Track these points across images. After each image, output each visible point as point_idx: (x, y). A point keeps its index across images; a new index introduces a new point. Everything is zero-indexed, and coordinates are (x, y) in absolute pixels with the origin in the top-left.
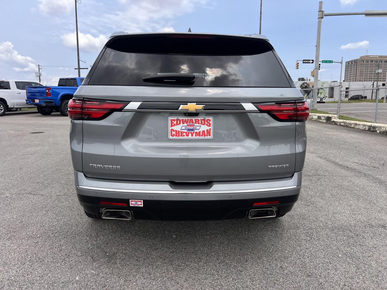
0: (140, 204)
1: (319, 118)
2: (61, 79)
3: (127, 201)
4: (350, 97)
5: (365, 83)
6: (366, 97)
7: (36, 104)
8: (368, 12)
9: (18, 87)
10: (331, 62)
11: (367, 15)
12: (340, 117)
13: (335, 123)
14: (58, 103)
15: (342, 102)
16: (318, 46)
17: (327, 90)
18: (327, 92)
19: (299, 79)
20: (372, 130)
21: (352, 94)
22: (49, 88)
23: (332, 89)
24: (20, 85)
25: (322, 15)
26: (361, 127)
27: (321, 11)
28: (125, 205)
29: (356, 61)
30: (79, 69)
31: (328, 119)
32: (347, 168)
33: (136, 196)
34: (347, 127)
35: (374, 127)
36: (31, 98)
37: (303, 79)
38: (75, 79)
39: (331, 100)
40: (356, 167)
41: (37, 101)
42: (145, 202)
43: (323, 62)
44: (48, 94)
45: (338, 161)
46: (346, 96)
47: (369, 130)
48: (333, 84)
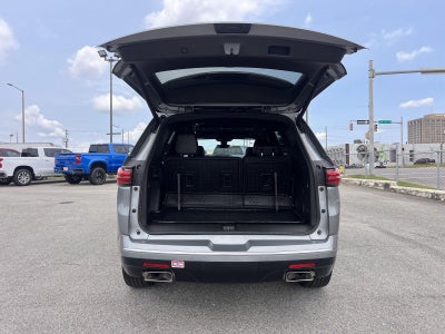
0: (182, 265)
1: (376, 184)
2: (92, 146)
3: (169, 263)
4: (415, 161)
5: (432, 145)
6: (434, 161)
7: (65, 173)
8: (424, 69)
9: (47, 155)
10: (389, 122)
11: (423, 72)
12: (400, 184)
13: (395, 191)
14: (88, 171)
15: (405, 166)
16: (371, 106)
17: (388, 153)
18: (388, 156)
19: (355, 142)
20: (435, 198)
21: (418, 157)
22: (79, 155)
23: (394, 152)
24: (49, 153)
25: (373, 74)
26: (423, 195)
27: (371, 70)
28: (166, 267)
29: (420, 121)
30: (111, 134)
31: (387, 186)
32: (403, 239)
33: (178, 258)
34: (408, 194)
35: (437, 195)
36: (59, 165)
37: (359, 142)
38: (107, 145)
39: (394, 164)
40: (412, 237)
41: (66, 169)
42: (186, 263)
43: (380, 122)
44: (78, 162)
45: (393, 231)
46: (411, 160)
47: (432, 198)
48: (394, 147)
